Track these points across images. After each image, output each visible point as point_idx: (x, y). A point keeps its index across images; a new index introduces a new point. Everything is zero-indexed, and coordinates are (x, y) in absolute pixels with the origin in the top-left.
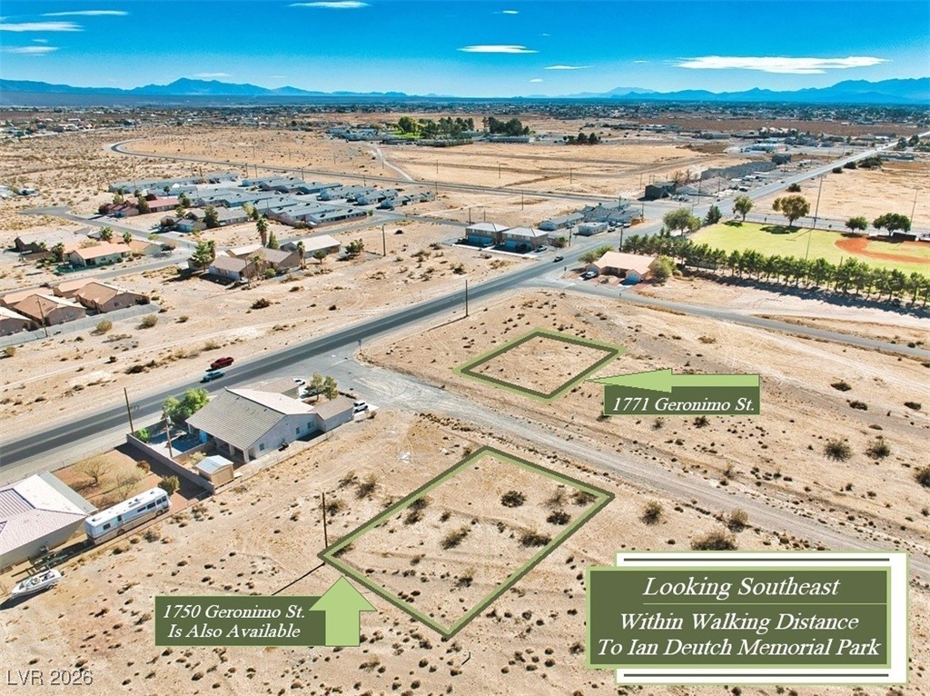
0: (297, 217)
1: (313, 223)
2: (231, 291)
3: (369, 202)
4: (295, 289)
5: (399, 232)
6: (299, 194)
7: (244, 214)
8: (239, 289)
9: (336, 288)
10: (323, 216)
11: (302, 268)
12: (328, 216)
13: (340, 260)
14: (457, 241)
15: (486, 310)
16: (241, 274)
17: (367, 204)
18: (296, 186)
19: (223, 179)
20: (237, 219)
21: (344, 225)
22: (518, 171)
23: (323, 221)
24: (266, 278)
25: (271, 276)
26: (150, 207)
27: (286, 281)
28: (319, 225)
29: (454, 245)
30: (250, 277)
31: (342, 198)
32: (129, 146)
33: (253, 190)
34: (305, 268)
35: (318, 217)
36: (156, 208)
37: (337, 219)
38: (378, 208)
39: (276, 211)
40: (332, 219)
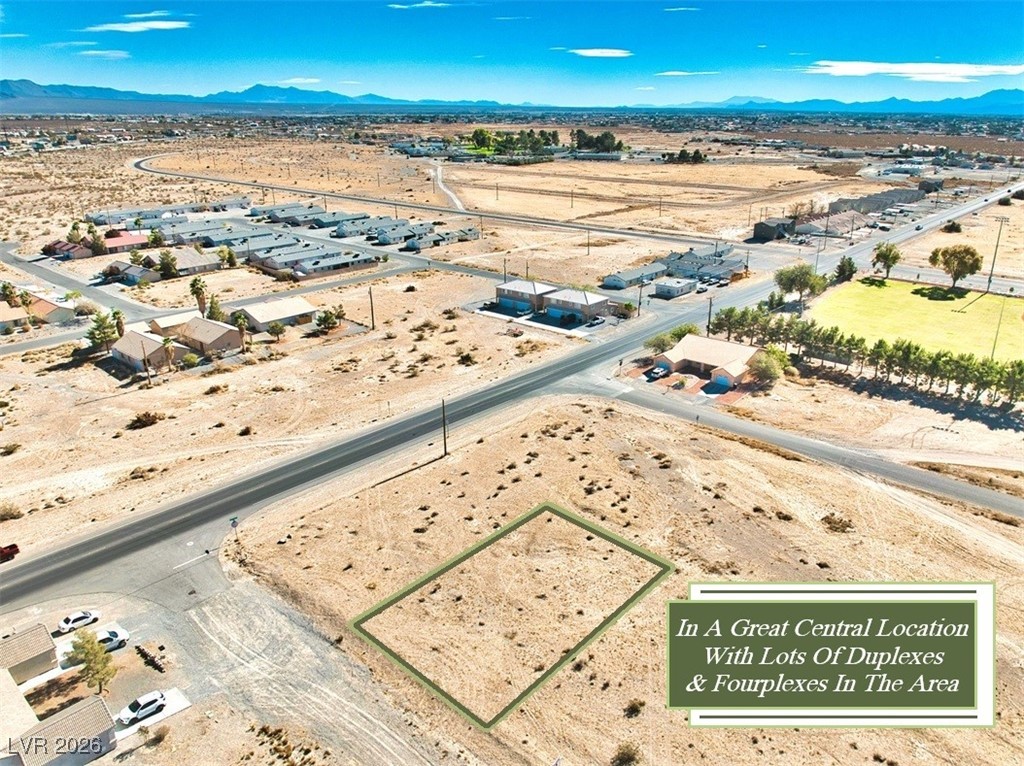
0: (286, 264)
1: (300, 274)
2: (124, 390)
3: (392, 241)
4: (213, 390)
5: (411, 289)
6: (312, 228)
7: (216, 259)
8: (135, 387)
9: (274, 390)
10: (317, 263)
11: (242, 352)
12: (324, 263)
13: (309, 336)
14: (482, 305)
15: (481, 441)
16: (147, 362)
17: (389, 244)
18: (310, 217)
19: (232, 206)
20: (205, 267)
21: (345, 275)
22: (598, 198)
23: (315, 270)
24: (182, 369)
25: (191, 365)
27: (211, 373)
28: (308, 275)
29: (478, 311)
30: (158, 367)
31: (362, 234)
32: (155, 162)
33: (258, 221)
34: (248, 350)
35: (308, 265)
36: (116, 248)
37: (337, 267)
38: (401, 250)
39: (261, 255)
40: (329, 268)
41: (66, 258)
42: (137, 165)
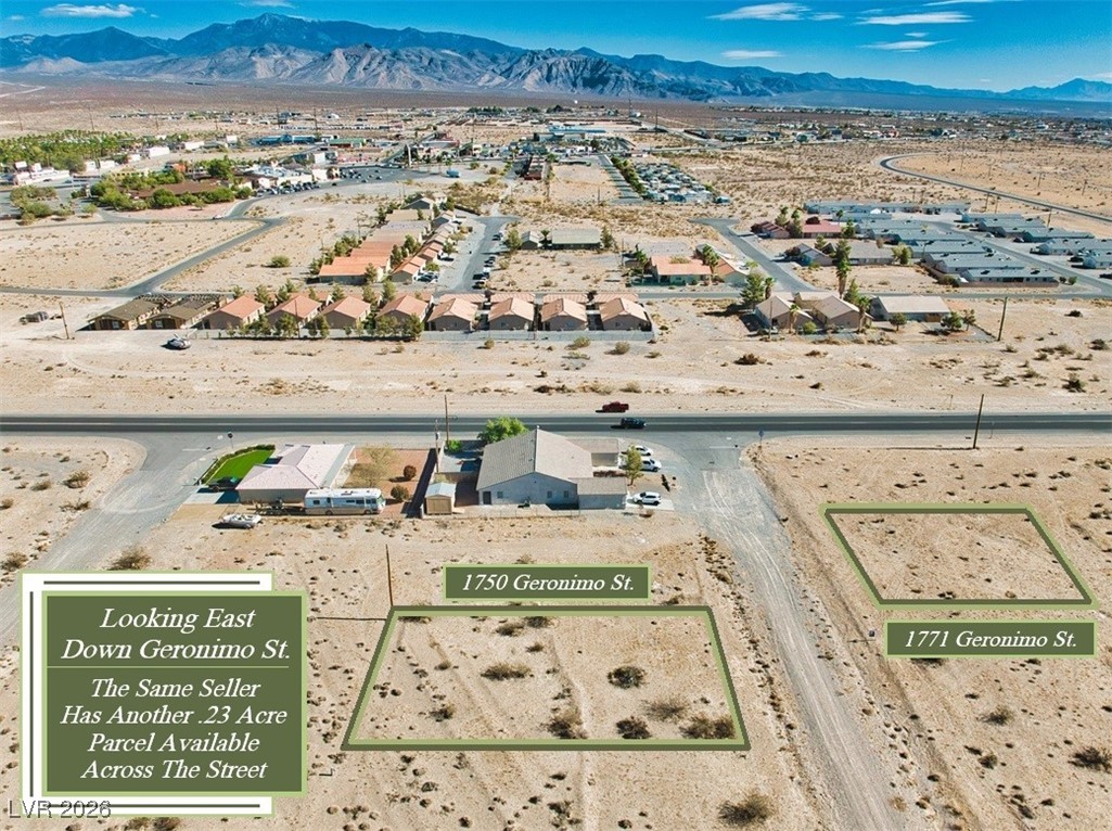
0: (957, 269)
1: (963, 280)
2: (748, 338)
3: (1098, 265)
4: (813, 354)
5: (1075, 314)
6: (1017, 241)
9: (864, 365)
10: (986, 272)
11: (857, 332)
12: (993, 274)
13: (929, 332)
16: (775, 321)
17: (1094, 268)
18: (1020, 230)
19: (947, 210)
20: (876, 260)
21: (1013, 290)
23: (981, 280)
24: (800, 333)
25: (807, 332)
26: (804, 231)
27: (821, 342)
28: (971, 282)
30: (781, 328)
31: (1070, 254)
32: (902, 161)
33: (964, 227)
34: (863, 331)
35: (976, 274)
36: (810, 234)
37: (1008, 280)
38: (1102, 276)
39: (936, 257)
40: (998, 279)
41: (768, 237)
42: (883, 164)
